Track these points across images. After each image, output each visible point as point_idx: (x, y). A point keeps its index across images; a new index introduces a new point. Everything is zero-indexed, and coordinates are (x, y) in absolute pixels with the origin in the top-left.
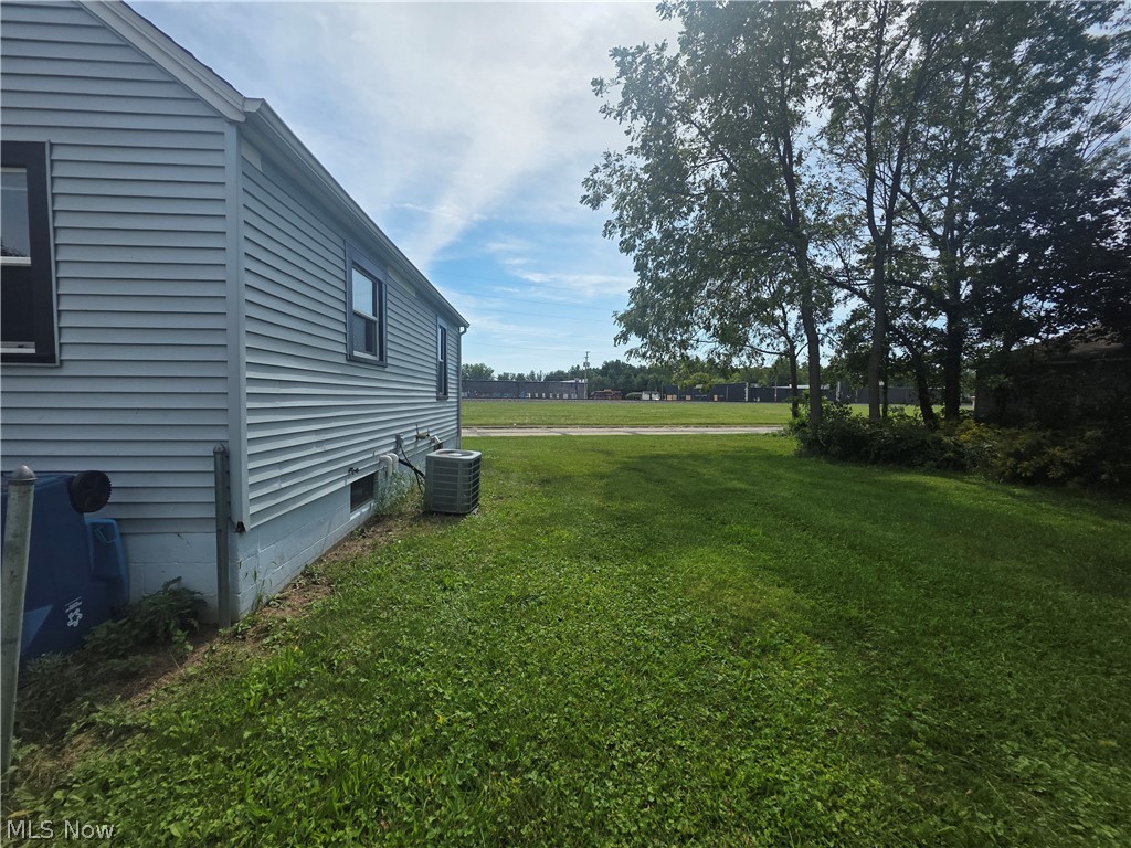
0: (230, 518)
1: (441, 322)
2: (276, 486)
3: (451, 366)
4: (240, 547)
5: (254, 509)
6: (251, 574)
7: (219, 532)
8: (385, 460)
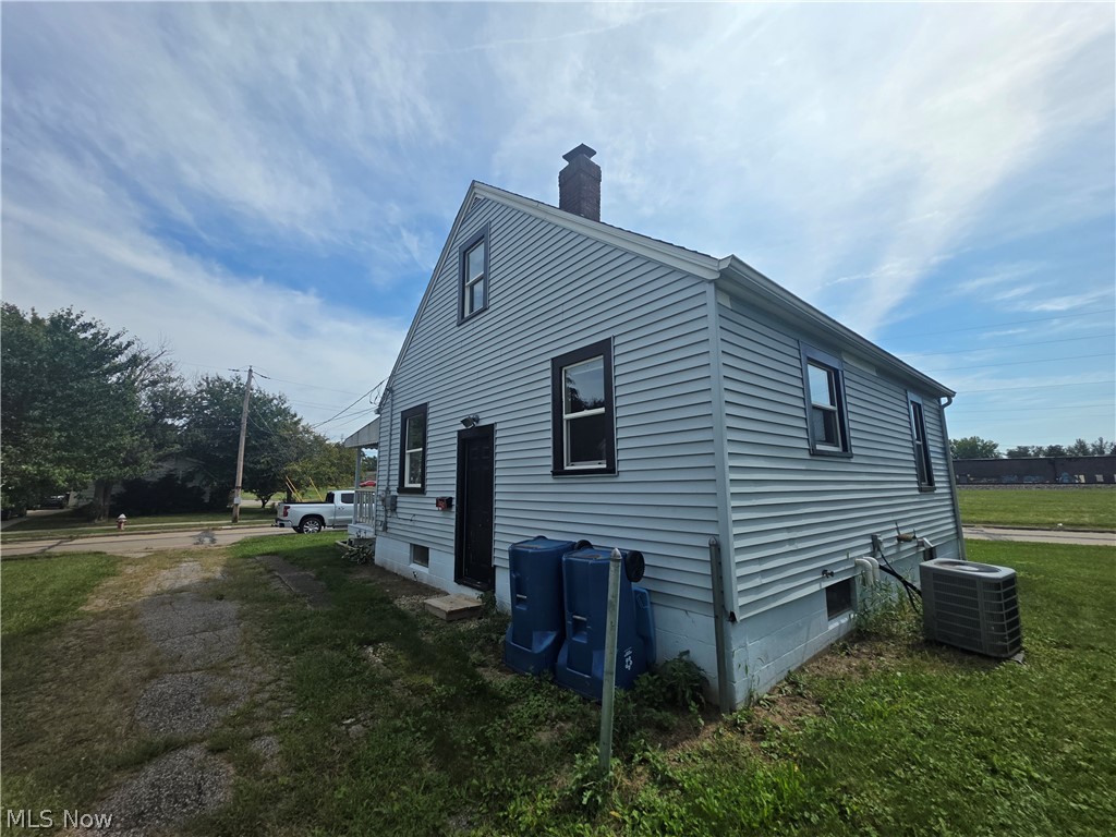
0: (723, 606)
1: (913, 397)
2: (757, 582)
3: (934, 447)
4: (733, 635)
5: (742, 601)
6: (743, 666)
7: (716, 617)
8: (863, 565)
